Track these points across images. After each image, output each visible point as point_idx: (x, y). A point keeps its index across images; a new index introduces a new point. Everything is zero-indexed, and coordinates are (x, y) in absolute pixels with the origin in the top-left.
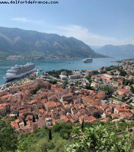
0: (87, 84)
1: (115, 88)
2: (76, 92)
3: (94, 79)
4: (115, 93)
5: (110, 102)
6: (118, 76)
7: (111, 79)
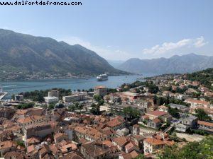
0: (93, 106)
1: (142, 110)
2: (67, 119)
3: (108, 99)
4: (143, 118)
5: (135, 132)
6: (146, 94)
7: (135, 97)
